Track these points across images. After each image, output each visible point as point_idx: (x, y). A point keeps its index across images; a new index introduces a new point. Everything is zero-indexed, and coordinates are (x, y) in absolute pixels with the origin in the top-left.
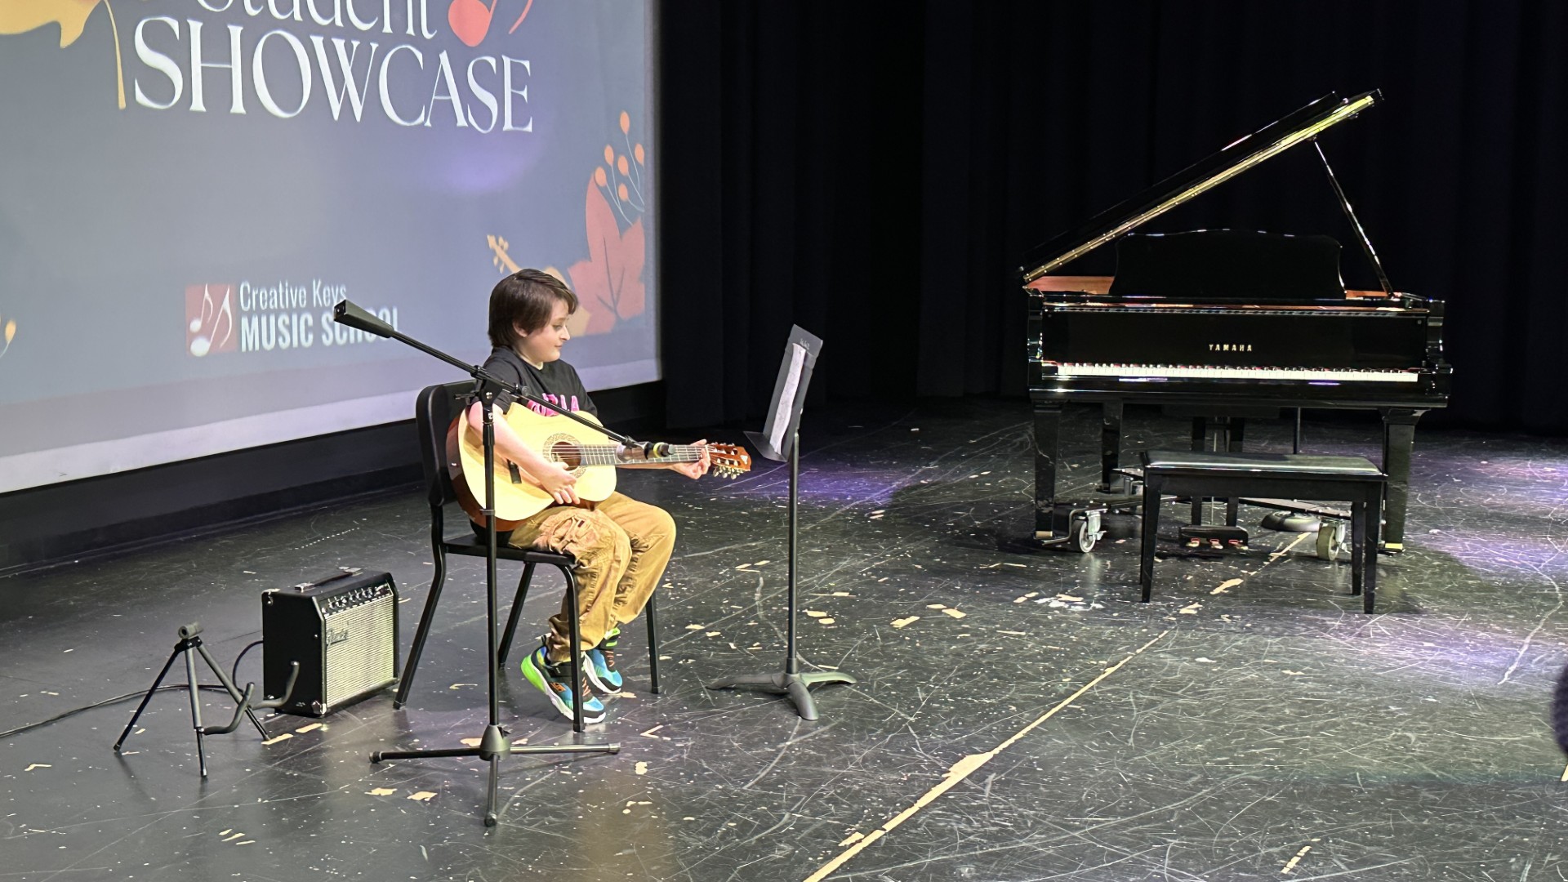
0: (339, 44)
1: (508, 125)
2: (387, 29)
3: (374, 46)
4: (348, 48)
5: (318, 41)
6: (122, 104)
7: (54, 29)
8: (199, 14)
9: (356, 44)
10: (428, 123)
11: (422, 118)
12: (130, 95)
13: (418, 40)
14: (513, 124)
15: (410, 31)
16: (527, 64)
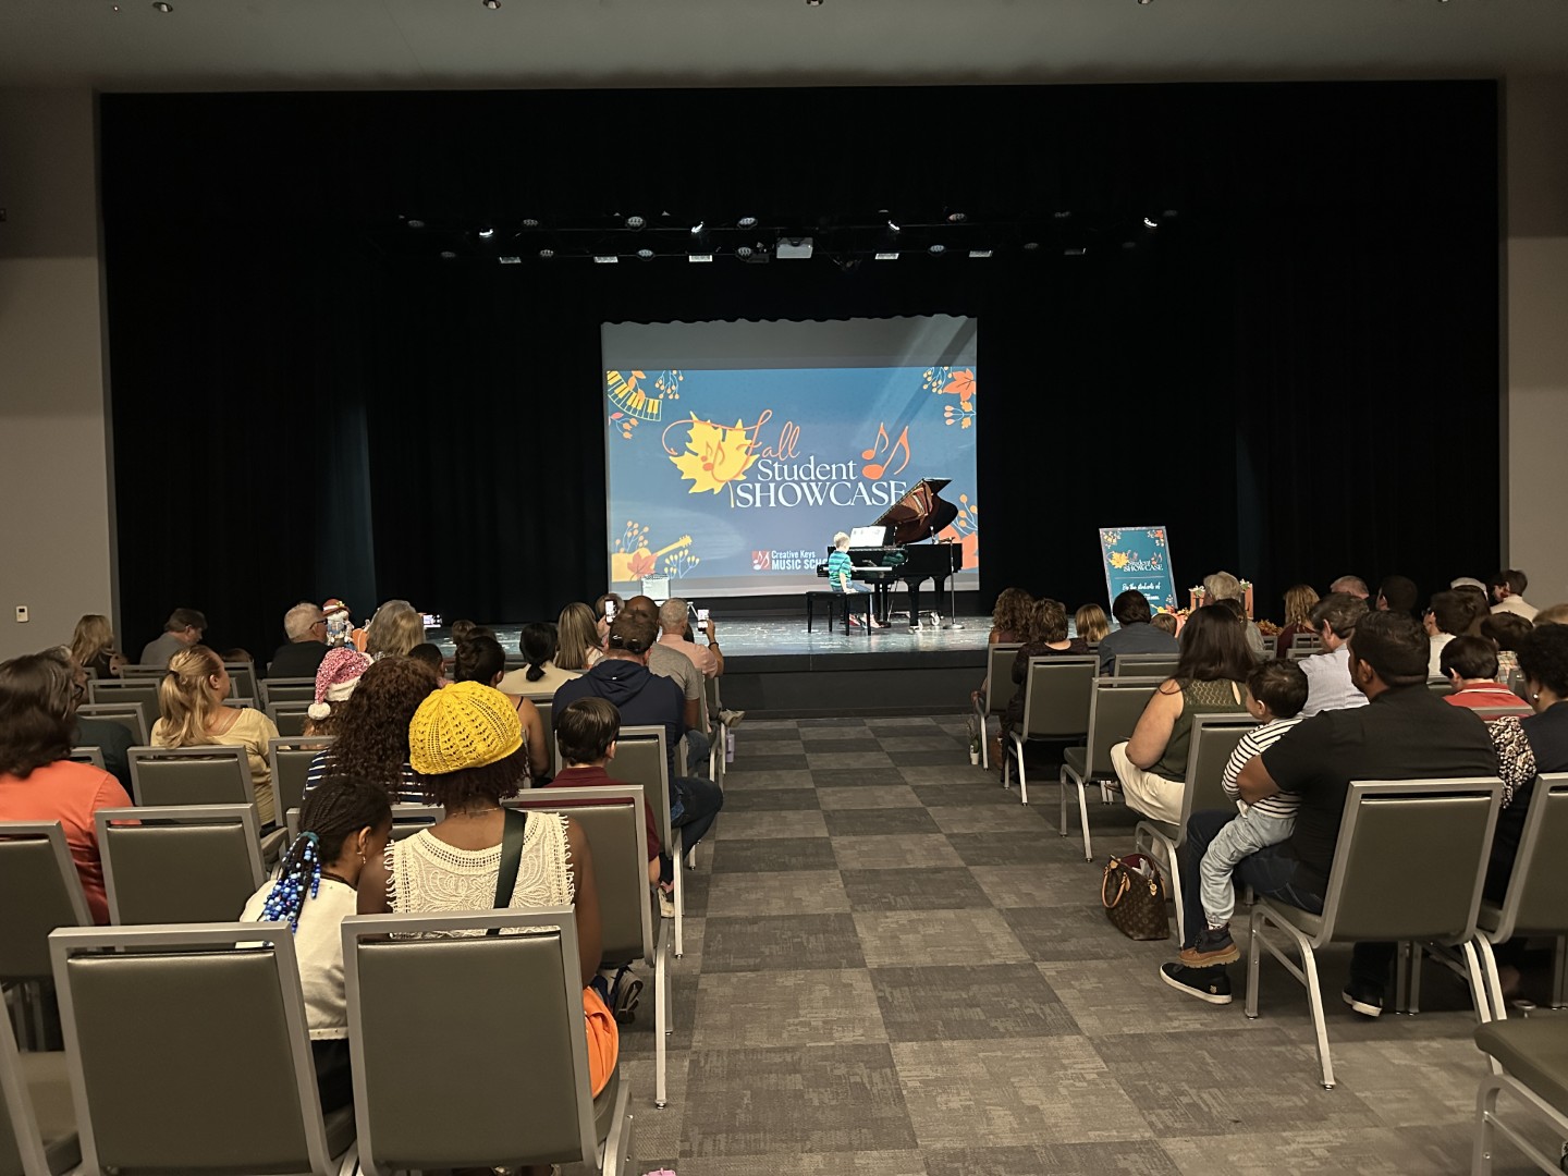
3: (828, 483)
6: (732, 506)
9: (820, 483)
10: (853, 504)
11: (849, 503)
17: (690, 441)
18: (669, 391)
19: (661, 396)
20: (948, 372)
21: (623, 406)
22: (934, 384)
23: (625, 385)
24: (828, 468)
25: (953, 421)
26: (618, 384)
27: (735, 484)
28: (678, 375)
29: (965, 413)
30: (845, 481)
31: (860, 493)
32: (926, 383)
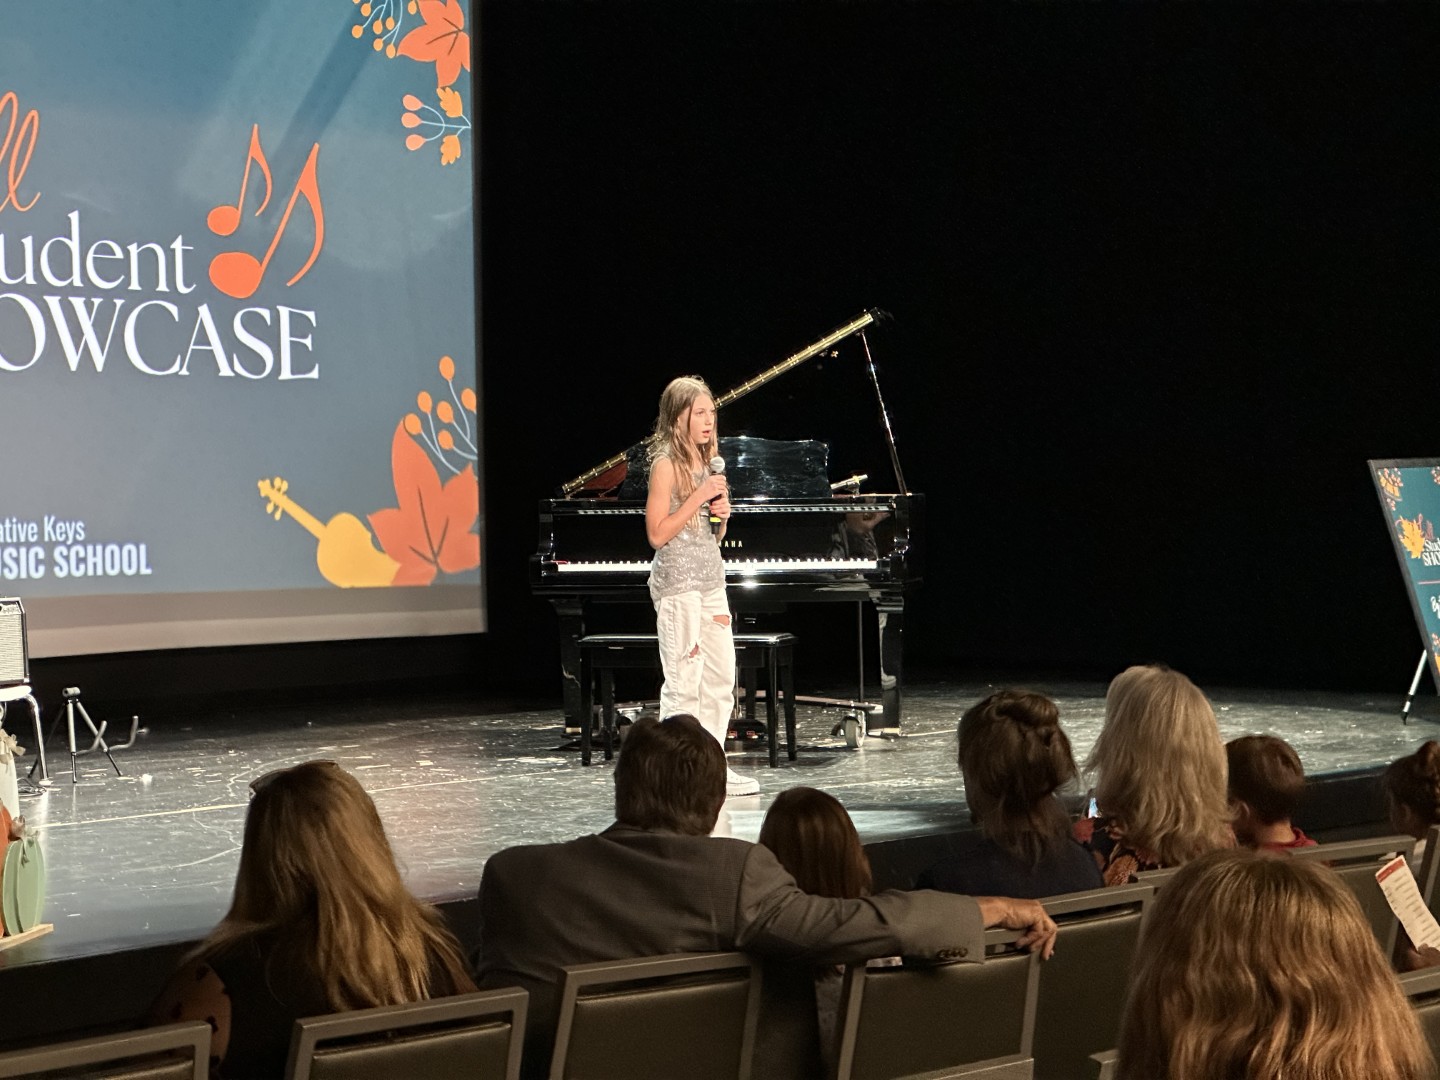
9: (96, 302)
11: (176, 368)
22: (378, 28)
24: (119, 254)
25: (420, 140)
29: (448, 120)
30: (163, 296)
31: (203, 338)
32: (361, 20)
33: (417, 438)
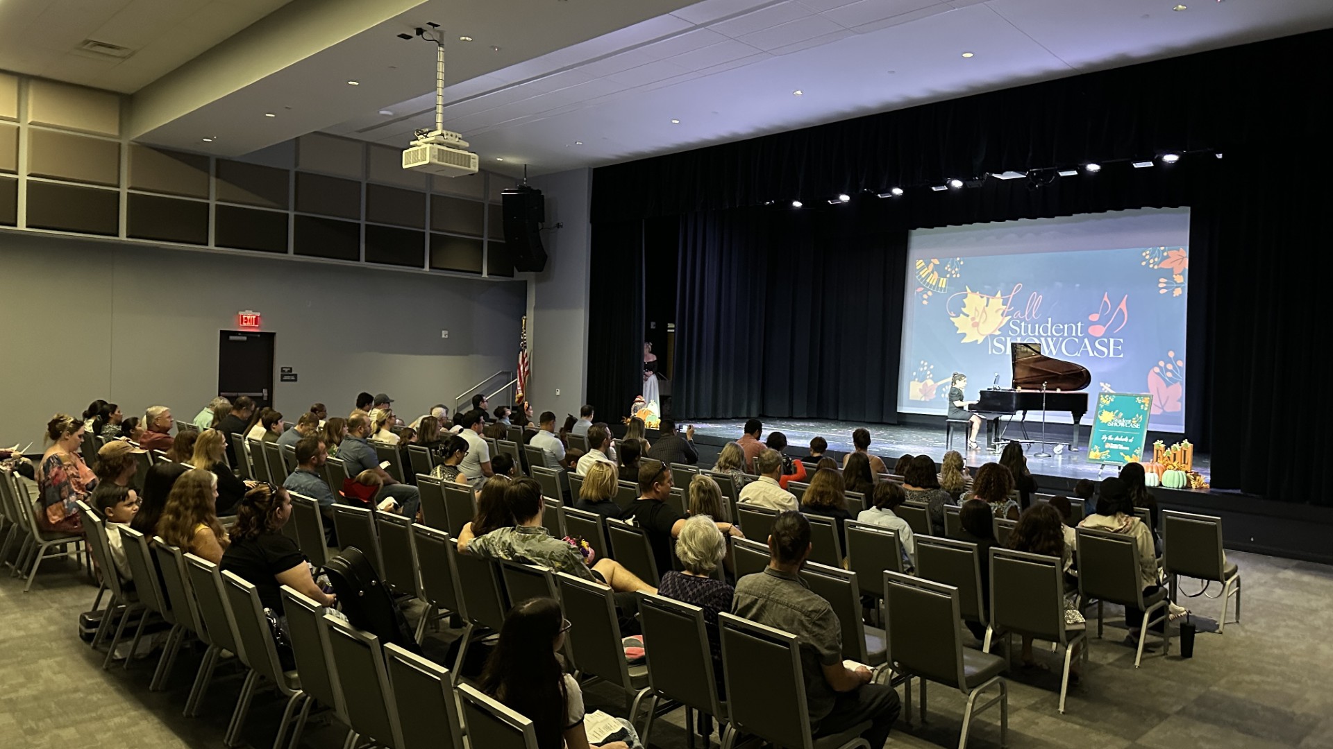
0: (1049, 339)
1: (1111, 355)
2: (1066, 334)
3: (1061, 339)
4: (1052, 340)
5: (1043, 339)
6: (990, 353)
7: (977, 341)
8: (1010, 336)
9: (1055, 339)
10: (1079, 355)
11: (1076, 354)
12: (992, 351)
13: (1077, 336)
14: (1114, 354)
15: (1074, 334)
16: (1122, 340)
17: (965, 307)
18: (953, 272)
19: (948, 276)
20: (1163, 251)
21: (924, 283)
22: (1151, 261)
23: (926, 269)
24: (1062, 327)
25: (1165, 291)
26: (922, 268)
27: (992, 336)
28: (960, 261)
29: (1177, 283)
30: (1074, 337)
31: (1085, 347)
32: (1145, 260)
33: (1158, 374)
